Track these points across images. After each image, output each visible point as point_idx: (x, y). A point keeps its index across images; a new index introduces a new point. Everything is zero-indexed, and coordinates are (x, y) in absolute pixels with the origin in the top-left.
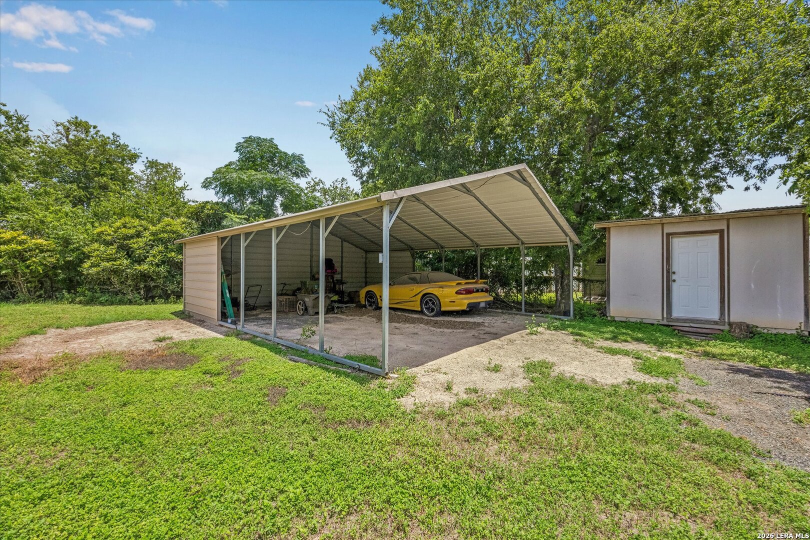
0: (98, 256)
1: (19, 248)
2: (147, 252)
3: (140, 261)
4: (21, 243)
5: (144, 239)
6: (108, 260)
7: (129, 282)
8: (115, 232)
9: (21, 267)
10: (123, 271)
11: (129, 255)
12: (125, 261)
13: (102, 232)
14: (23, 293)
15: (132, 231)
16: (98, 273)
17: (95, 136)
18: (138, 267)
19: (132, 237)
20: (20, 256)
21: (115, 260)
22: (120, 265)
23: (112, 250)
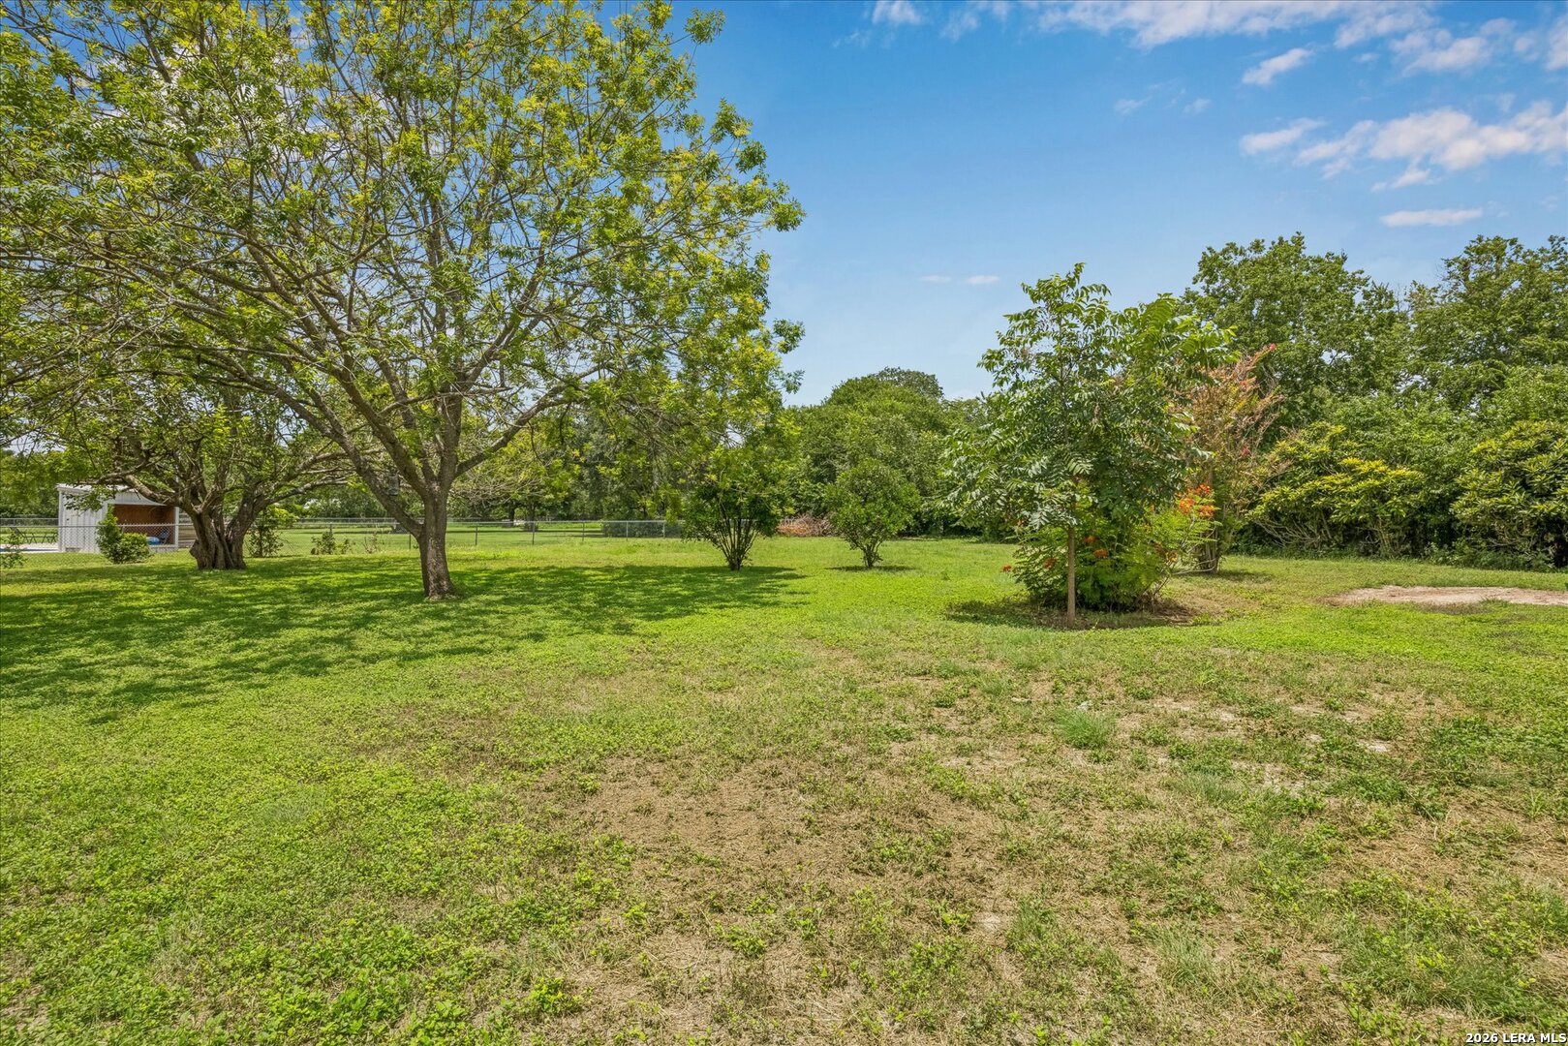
0: (1474, 489)
1: (1377, 483)
2: (1560, 478)
3: (1545, 495)
4: (1379, 477)
5: (1552, 456)
6: (1489, 496)
7: (1527, 532)
8: (1503, 447)
9: (1382, 512)
10: (1513, 512)
11: (1525, 486)
12: (1517, 496)
13: (1484, 451)
14: (1386, 548)
15: (1531, 443)
16: (1474, 517)
17: (1514, 258)
18: (1538, 505)
19: (1529, 454)
20: (1380, 495)
21: (1499, 495)
22: (1508, 503)
23: (1495, 477)
